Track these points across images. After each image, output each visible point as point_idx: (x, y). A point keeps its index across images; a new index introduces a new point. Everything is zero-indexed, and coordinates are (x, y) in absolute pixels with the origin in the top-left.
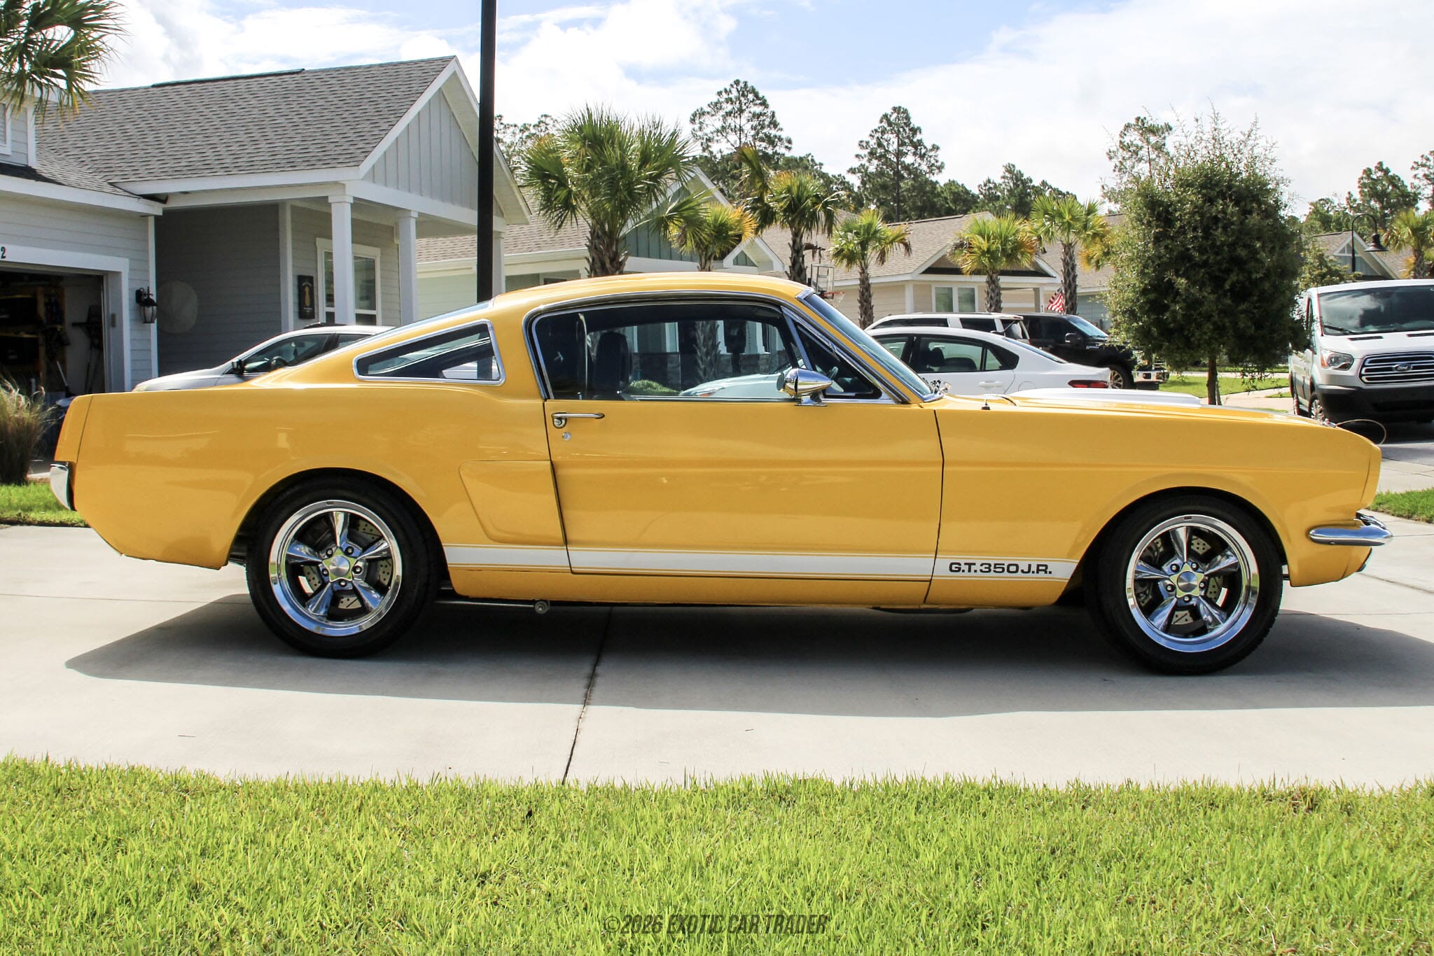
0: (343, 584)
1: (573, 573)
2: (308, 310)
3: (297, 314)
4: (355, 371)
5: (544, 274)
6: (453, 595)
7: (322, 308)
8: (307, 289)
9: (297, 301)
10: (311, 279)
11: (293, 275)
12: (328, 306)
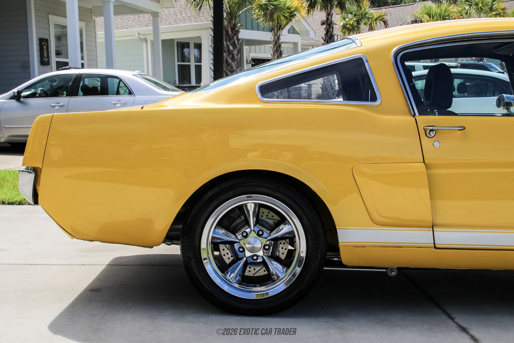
0: (255, 258)
1: (435, 248)
2: (46, 60)
3: (39, 62)
4: (259, 95)
5: (176, 39)
6: (340, 264)
7: (54, 59)
8: (45, 47)
9: (39, 54)
10: (47, 41)
11: (37, 38)
12: (56, 57)
